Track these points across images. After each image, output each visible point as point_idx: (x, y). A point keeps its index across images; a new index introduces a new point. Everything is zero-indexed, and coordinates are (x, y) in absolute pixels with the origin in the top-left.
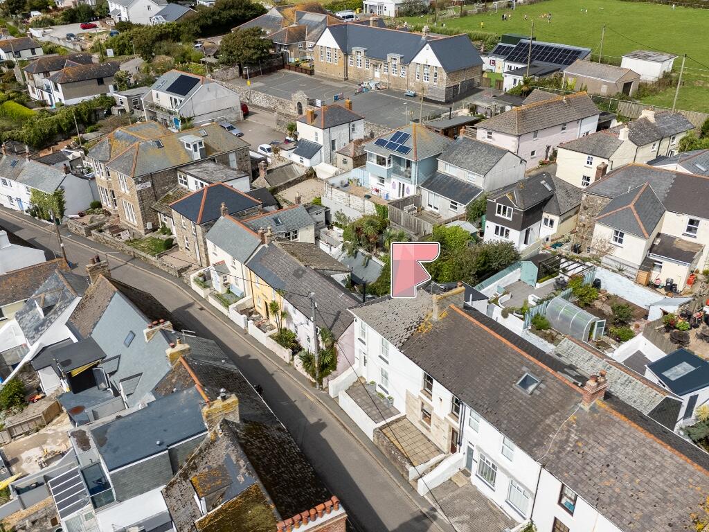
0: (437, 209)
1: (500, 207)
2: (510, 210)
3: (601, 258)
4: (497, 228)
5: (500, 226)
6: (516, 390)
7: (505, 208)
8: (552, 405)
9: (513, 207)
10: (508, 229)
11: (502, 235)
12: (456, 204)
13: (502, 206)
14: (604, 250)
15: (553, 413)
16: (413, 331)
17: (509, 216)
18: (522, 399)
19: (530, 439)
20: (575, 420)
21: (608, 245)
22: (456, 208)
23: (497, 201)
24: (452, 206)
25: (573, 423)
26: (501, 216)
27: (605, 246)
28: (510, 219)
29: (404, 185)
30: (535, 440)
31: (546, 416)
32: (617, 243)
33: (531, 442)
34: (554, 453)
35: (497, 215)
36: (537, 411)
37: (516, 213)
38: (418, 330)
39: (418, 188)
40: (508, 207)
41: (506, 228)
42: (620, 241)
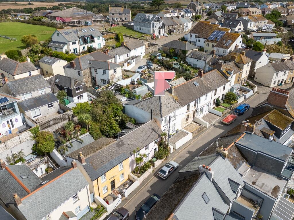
0: (40, 115)
4: (78, 97)
7: (79, 87)
9: (82, 84)
11: (80, 99)
12: (52, 104)
23: (75, 87)
24: (49, 107)
28: (82, 90)
29: (11, 120)
35: (77, 92)
41: (81, 95)
42: (115, 72)
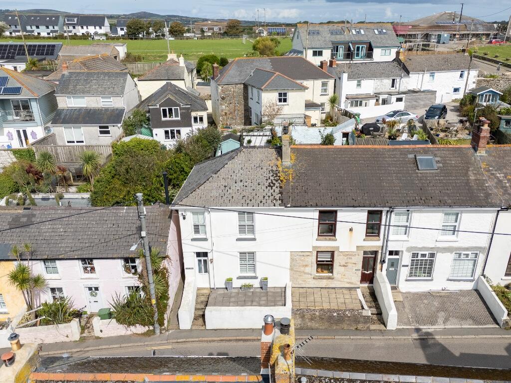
0: (83, 142)
1: (164, 111)
2: (176, 110)
3: (273, 121)
4: (167, 132)
5: (169, 129)
6: (424, 173)
7: (170, 110)
8: (460, 166)
9: (179, 105)
10: (178, 129)
11: (173, 137)
12: (107, 127)
13: (167, 108)
14: (274, 113)
15: (467, 171)
16: (277, 184)
17: (177, 116)
18: (436, 176)
19: (479, 197)
20: (487, 165)
21: (276, 108)
22: (108, 132)
23: (160, 106)
24: (101, 132)
25: (488, 168)
26: (168, 119)
27: (274, 110)
28: (179, 118)
29: (25, 132)
30: (482, 195)
31: (466, 175)
32: (282, 103)
33: (481, 198)
34: (504, 194)
35: (163, 119)
36: (456, 176)
37: (184, 111)
38: (282, 181)
39: (46, 128)
40: (173, 108)
41: (176, 129)
42: (285, 100)
